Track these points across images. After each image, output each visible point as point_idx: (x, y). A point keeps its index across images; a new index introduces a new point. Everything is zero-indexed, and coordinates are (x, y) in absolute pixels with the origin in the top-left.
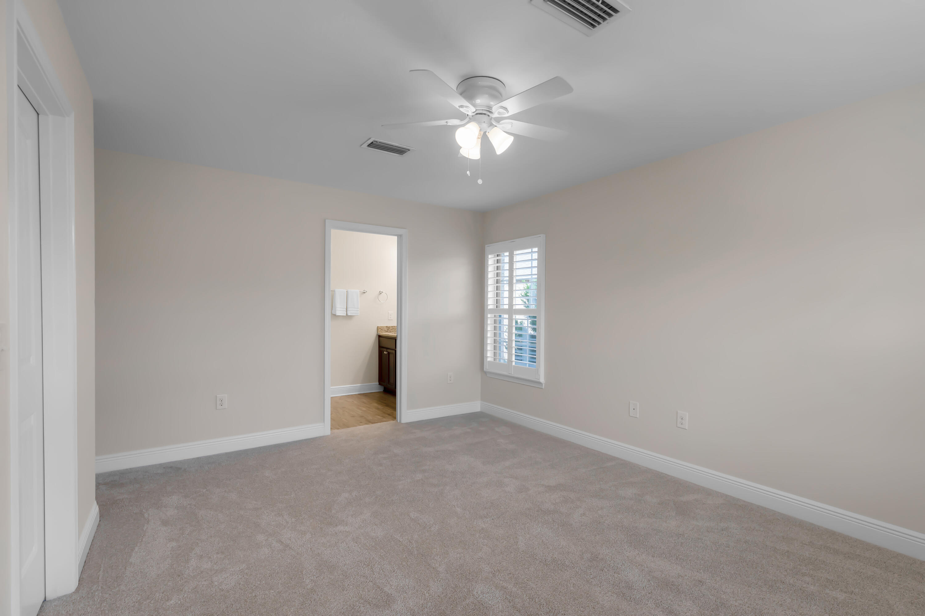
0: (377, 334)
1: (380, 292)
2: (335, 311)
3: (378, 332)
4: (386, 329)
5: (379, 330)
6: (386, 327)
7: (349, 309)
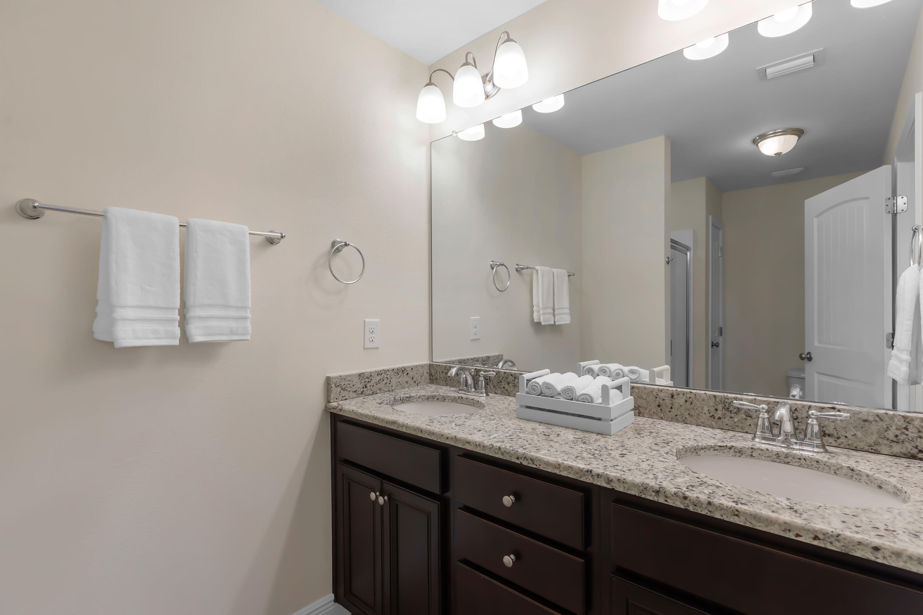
0: (326, 409)
1: (333, 244)
2: (112, 322)
3: (329, 402)
4: (359, 386)
5: (335, 391)
6: (360, 375)
7: (194, 313)
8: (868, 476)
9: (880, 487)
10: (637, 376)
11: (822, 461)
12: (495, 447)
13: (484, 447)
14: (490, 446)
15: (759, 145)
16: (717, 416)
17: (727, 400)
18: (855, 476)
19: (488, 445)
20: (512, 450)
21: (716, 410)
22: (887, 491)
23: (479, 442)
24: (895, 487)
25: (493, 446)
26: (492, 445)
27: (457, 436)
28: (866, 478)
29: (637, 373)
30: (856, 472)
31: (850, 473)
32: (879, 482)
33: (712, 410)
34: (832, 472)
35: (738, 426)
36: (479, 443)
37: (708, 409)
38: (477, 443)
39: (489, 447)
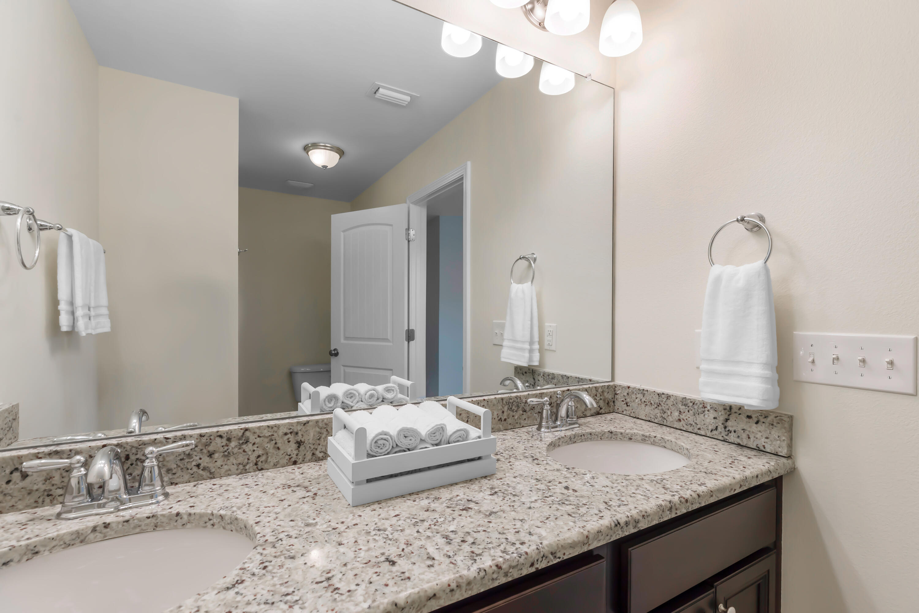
8: (621, 433)
9: (631, 439)
10: (395, 394)
11: (593, 433)
12: (489, 571)
13: (469, 583)
14: (480, 573)
15: (310, 153)
16: (503, 419)
17: (511, 401)
18: (614, 437)
19: (476, 576)
20: (520, 557)
21: (503, 412)
22: (637, 441)
23: (455, 581)
24: (643, 435)
25: (485, 570)
26: (482, 571)
27: (397, 601)
28: (620, 435)
29: (393, 390)
30: (614, 434)
31: (610, 435)
32: (629, 436)
33: (500, 412)
34: (599, 438)
35: (517, 423)
36: (457, 582)
37: (497, 413)
38: (451, 584)
39: (478, 578)
